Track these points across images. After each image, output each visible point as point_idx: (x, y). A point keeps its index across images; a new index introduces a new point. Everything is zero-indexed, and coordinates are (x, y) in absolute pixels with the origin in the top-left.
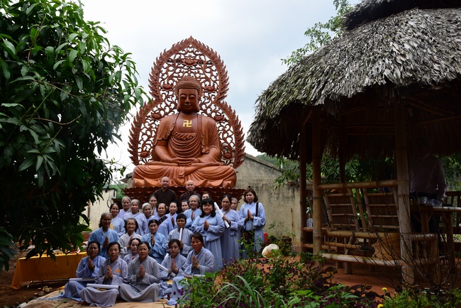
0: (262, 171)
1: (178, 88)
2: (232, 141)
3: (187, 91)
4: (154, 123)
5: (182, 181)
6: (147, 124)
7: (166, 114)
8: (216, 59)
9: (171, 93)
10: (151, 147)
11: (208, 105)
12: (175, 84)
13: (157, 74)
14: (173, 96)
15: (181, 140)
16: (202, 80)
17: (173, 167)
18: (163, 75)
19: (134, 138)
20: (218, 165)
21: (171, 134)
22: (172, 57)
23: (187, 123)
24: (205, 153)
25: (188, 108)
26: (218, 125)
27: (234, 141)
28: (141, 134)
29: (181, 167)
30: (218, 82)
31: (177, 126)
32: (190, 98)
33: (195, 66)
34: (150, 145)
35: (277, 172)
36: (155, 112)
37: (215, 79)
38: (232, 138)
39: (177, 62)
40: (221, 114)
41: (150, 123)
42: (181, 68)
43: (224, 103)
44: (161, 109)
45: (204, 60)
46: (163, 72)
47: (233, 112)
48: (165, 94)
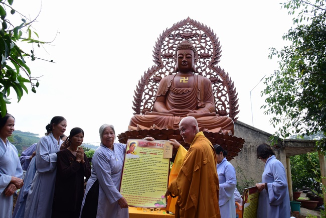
0: (249, 135)
2: (226, 100)
4: (155, 85)
6: (149, 86)
8: (209, 33)
9: (171, 60)
10: (152, 105)
11: (203, 68)
12: (174, 53)
13: (160, 46)
14: (172, 62)
16: (198, 49)
18: (165, 46)
19: (138, 97)
21: (169, 90)
22: (173, 33)
23: (184, 80)
24: (201, 107)
25: (185, 68)
26: (213, 85)
27: (228, 99)
28: (144, 94)
29: (176, 117)
30: (212, 50)
31: (175, 82)
32: (187, 58)
33: (192, 38)
34: (151, 103)
35: (263, 136)
36: (156, 75)
37: (209, 48)
38: (226, 97)
39: (176, 36)
40: (215, 76)
41: (152, 84)
42: (179, 40)
43: (217, 67)
44: (162, 73)
45: (199, 33)
46: (165, 44)
47: (226, 74)
48: (166, 61)
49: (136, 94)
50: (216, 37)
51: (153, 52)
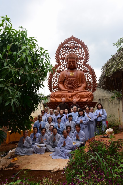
0: (105, 93)
1: (67, 59)
3: (71, 60)
4: (58, 74)
5: (70, 99)
7: (63, 70)
8: (83, 45)
9: (64, 61)
11: (80, 65)
12: (66, 57)
13: (59, 53)
15: (69, 81)
16: (78, 55)
17: (66, 93)
18: (61, 53)
19: (50, 81)
20: (85, 92)
21: (65, 79)
22: (65, 45)
23: (72, 74)
24: (80, 87)
25: (72, 67)
27: (92, 81)
28: (53, 79)
29: (70, 93)
30: (84, 55)
31: (68, 75)
33: (74, 49)
34: (56, 83)
36: (58, 69)
38: (91, 79)
39: (67, 47)
40: (86, 69)
41: (56, 74)
42: (68, 50)
43: (87, 64)
44: (60, 68)
45: (78, 45)
46: (61, 52)
47: (91, 68)
48: (62, 61)
49: (49, 79)
50: (87, 47)
51: (55, 56)
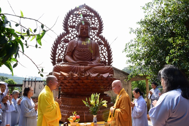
4: (65, 44)
5: (83, 74)
6: (61, 45)
8: (97, 15)
9: (74, 29)
10: (63, 57)
11: (93, 36)
13: (67, 20)
14: (75, 31)
15: (81, 52)
17: (77, 66)
18: (70, 20)
19: (54, 52)
21: (75, 49)
22: (75, 12)
23: (84, 43)
24: (94, 60)
27: (107, 55)
28: (58, 49)
29: (82, 66)
30: (98, 25)
32: (86, 30)
33: (87, 17)
34: (62, 55)
35: (121, 73)
36: (65, 38)
37: (97, 24)
38: (106, 53)
39: (77, 15)
40: (100, 41)
41: (63, 44)
42: (79, 17)
43: (101, 35)
44: (69, 37)
45: (91, 14)
47: (106, 40)
48: (71, 30)
49: (52, 49)
50: (100, 18)
51: (63, 23)
